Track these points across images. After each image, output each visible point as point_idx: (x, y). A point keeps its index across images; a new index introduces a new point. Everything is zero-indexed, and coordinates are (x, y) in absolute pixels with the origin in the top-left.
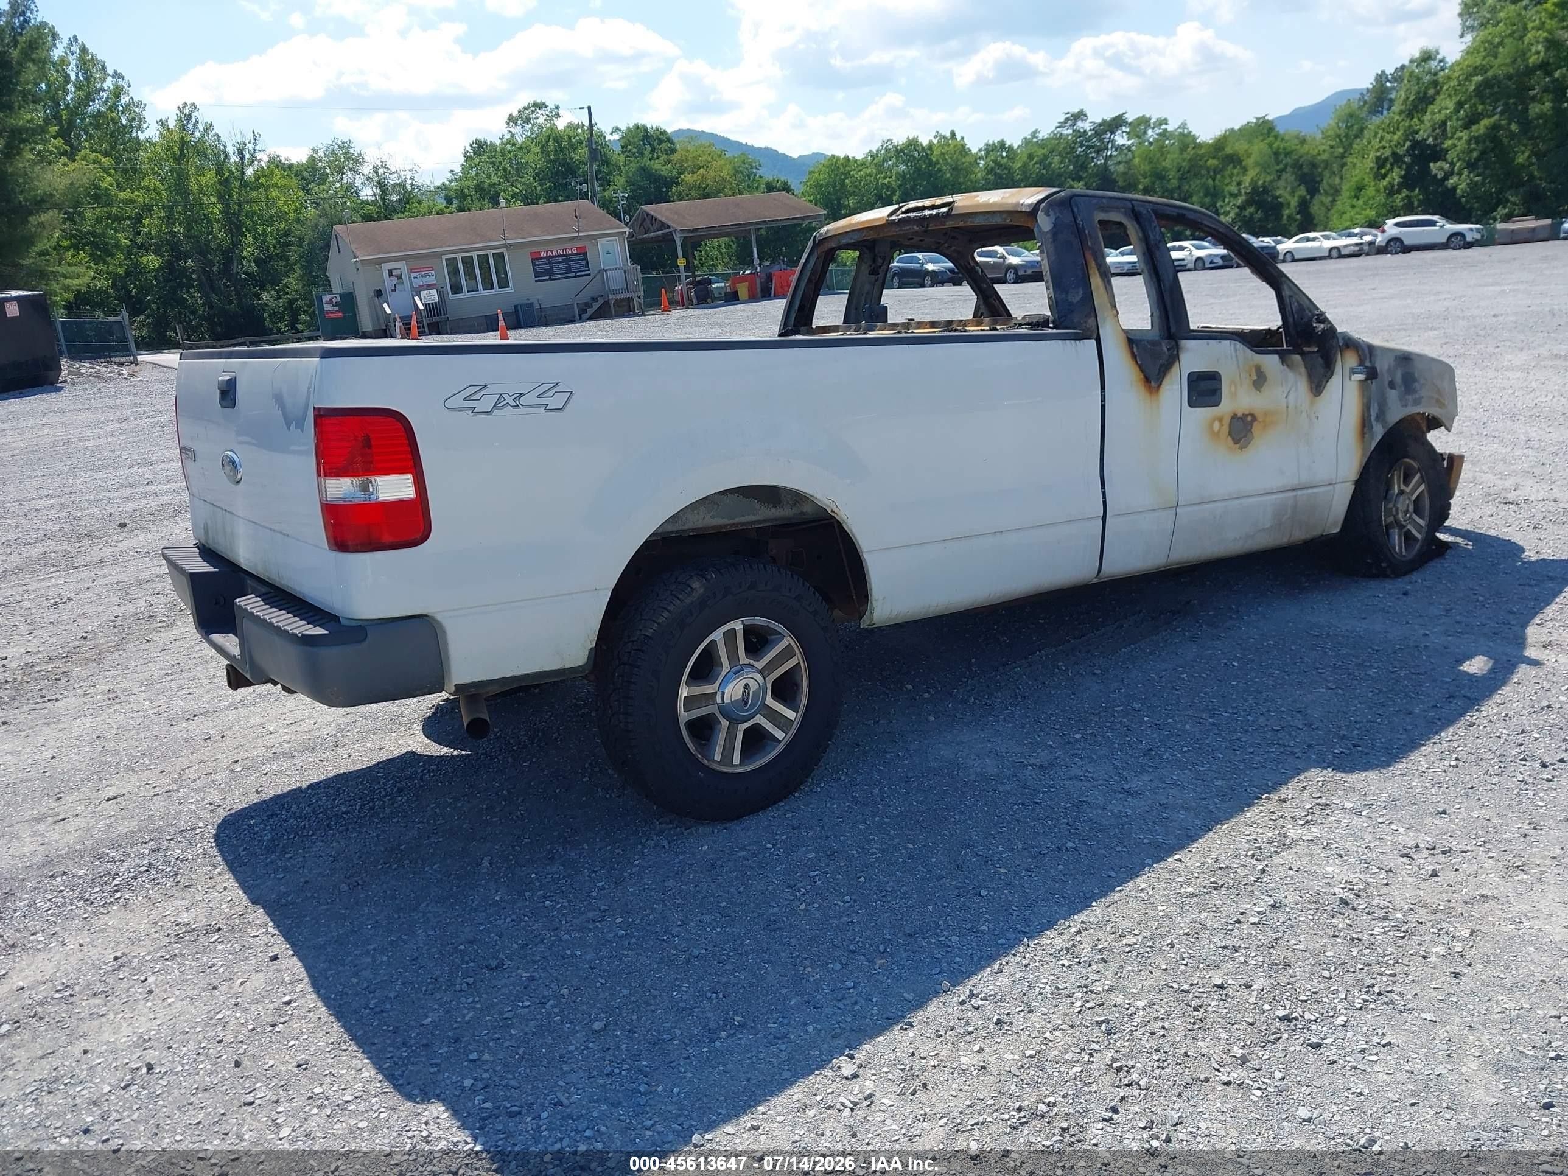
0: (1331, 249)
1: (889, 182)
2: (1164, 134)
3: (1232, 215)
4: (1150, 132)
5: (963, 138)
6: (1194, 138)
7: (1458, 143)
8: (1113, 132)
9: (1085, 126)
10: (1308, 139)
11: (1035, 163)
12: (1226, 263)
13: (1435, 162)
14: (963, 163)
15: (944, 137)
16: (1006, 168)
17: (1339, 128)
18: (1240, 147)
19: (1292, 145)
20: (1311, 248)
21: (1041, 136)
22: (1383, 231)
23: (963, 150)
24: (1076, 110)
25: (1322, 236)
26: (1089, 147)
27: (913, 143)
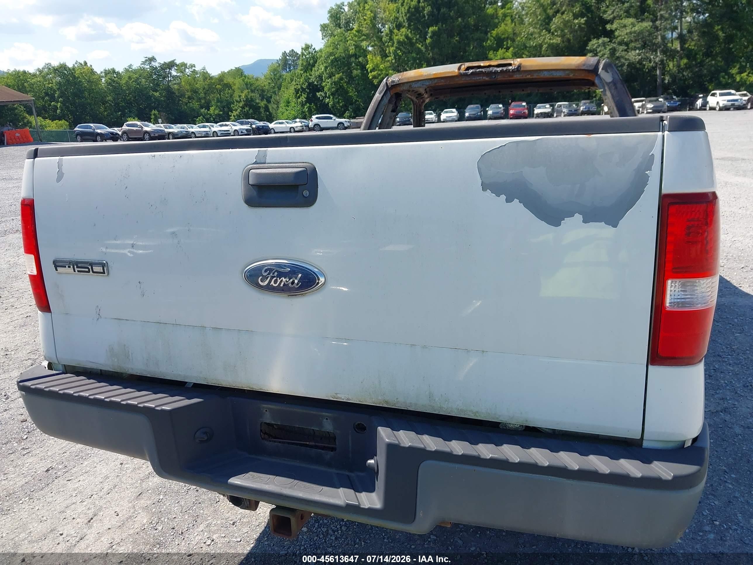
0: (291, 128)
1: (51, 86)
2: (194, 72)
3: (239, 111)
4: (187, 70)
5: (91, 66)
6: (209, 75)
7: (327, 84)
8: (170, 69)
9: (155, 64)
10: (259, 79)
11: (133, 81)
12: (249, 133)
13: (318, 92)
14: (93, 79)
15: (81, 64)
16: (117, 83)
17: (271, 75)
18: (230, 80)
19: (252, 81)
20: (282, 127)
21: (134, 68)
22: (312, 121)
23: (92, 72)
24: (151, 56)
25: (286, 122)
26: (158, 75)
27: (63, 67)
